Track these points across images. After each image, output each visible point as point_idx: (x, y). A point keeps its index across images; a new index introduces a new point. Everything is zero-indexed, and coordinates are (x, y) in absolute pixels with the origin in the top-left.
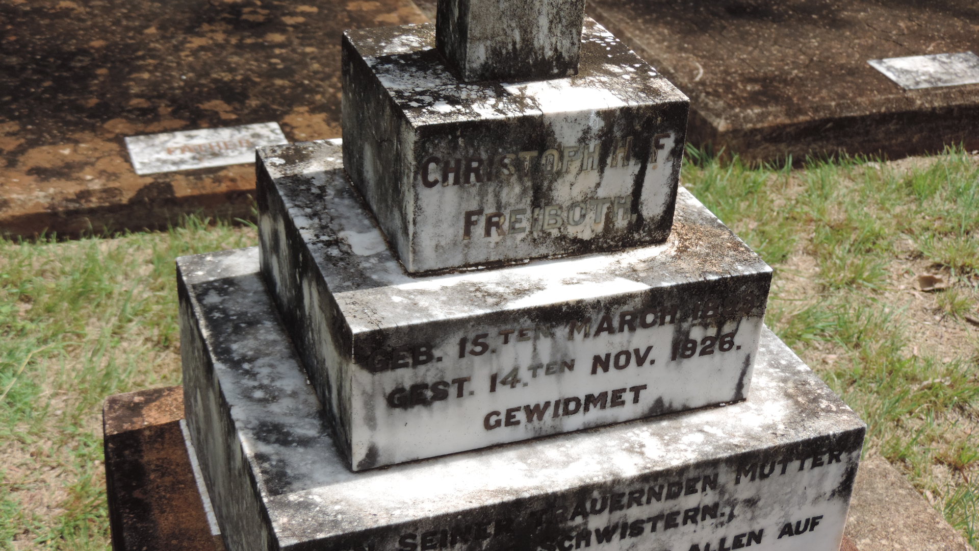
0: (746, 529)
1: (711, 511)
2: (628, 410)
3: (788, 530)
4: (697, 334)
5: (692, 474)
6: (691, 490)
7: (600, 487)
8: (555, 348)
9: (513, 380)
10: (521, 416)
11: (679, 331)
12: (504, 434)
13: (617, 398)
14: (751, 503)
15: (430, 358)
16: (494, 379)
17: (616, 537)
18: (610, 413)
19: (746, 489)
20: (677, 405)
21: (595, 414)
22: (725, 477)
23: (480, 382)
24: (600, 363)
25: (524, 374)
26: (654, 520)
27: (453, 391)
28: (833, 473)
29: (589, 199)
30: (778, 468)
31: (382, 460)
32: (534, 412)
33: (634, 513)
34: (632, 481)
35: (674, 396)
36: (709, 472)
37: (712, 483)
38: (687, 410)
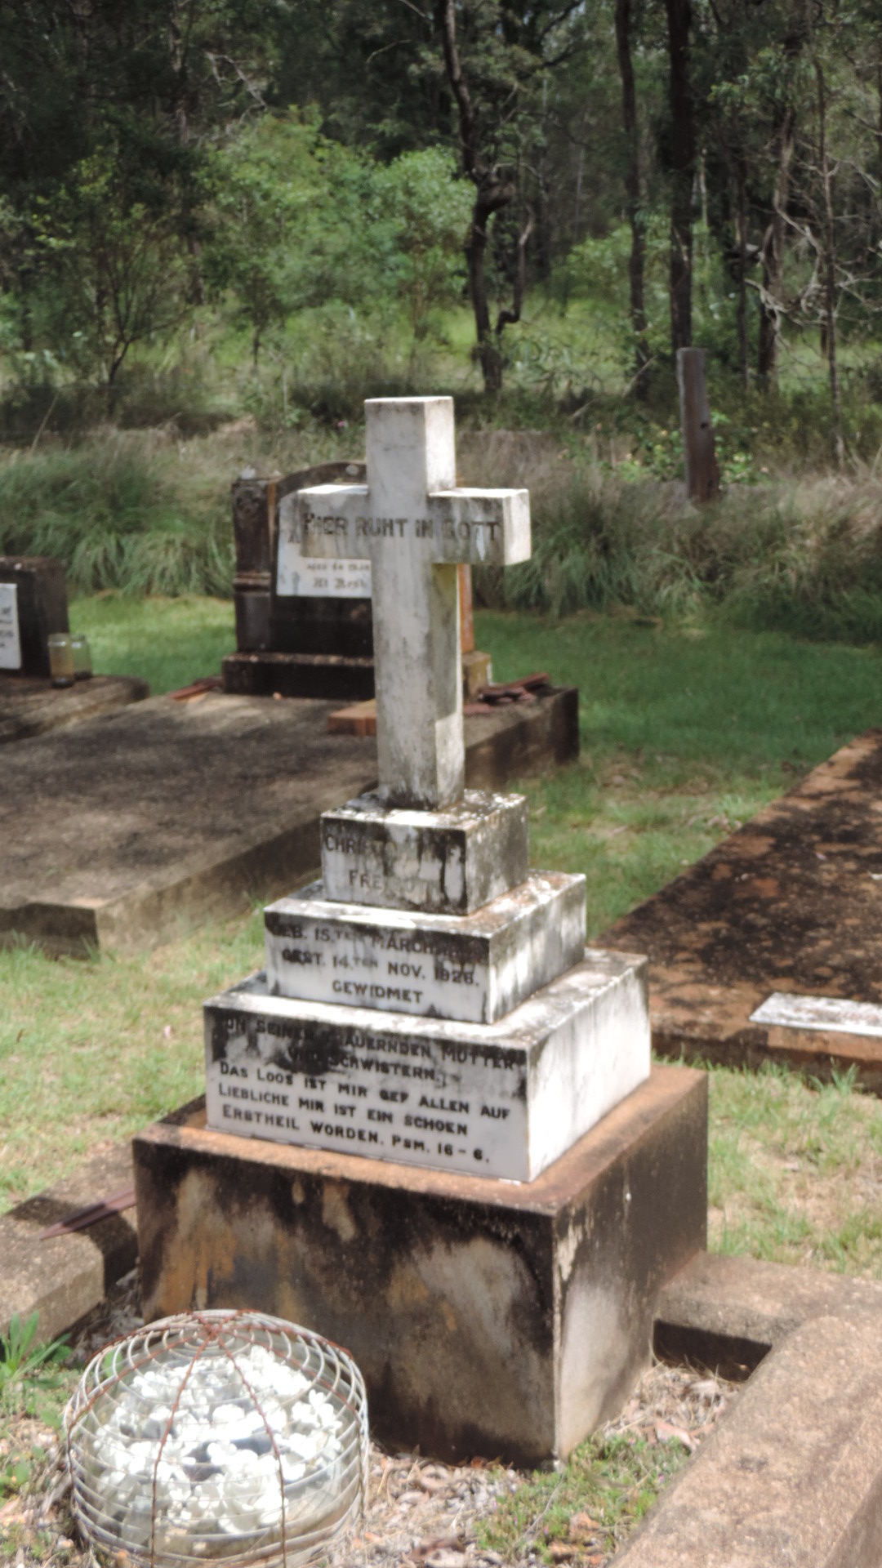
0: (455, 1097)
1: (430, 1074)
2: (413, 1006)
3: (485, 1111)
4: (448, 966)
5: (413, 1041)
6: (414, 1053)
7: (360, 1030)
8: (366, 951)
9: (345, 963)
10: (352, 988)
11: (436, 961)
12: (343, 997)
13: (405, 995)
14: (456, 1078)
15: (300, 936)
16: (335, 959)
17: (373, 1068)
18: (402, 1004)
19: (449, 1066)
20: (445, 1013)
21: (393, 1002)
22: (436, 1051)
23: (327, 958)
24: (393, 968)
25: (351, 961)
26: (396, 1066)
27: (314, 959)
28: (510, 1078)
29: (415, 879)
30: (470, 1059)
31: (282, 991)
32: (360, 989)
33: (383, 1056)
34: (378, 1033)
35: (443, 1006)
36: (424, 1043)
37: (427, 1052)
38: (450, 1018)
